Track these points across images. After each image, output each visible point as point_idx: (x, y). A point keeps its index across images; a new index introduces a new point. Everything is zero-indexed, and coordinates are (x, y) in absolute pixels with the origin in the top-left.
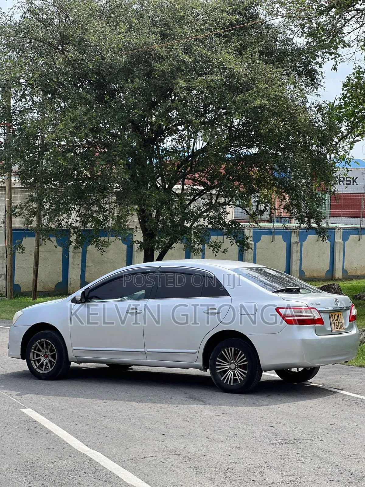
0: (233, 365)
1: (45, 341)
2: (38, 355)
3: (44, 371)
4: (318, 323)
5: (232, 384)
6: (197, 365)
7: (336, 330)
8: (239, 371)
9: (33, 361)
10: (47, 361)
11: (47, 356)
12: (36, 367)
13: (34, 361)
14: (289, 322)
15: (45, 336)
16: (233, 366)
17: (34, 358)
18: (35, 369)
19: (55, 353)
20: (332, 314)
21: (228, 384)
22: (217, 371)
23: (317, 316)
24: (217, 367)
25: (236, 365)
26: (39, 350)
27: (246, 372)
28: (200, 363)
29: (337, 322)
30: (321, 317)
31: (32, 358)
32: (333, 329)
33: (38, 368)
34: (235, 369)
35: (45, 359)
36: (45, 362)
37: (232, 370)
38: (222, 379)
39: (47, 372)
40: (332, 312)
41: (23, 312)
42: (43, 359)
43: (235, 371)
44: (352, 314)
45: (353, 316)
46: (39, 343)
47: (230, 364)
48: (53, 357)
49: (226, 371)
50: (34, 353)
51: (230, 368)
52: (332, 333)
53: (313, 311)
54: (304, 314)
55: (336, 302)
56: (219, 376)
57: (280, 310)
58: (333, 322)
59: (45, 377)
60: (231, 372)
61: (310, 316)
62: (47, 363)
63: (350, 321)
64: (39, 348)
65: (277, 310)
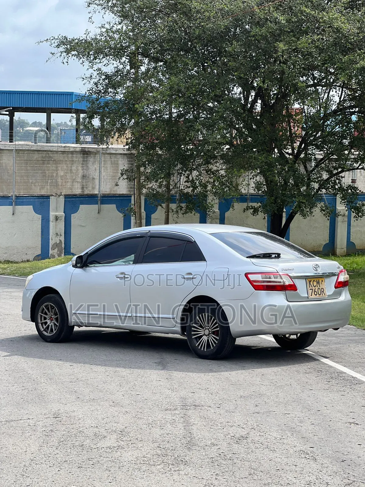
0: (207, 330)
1: (50, 305)
2: (45, 319)
3: (50, 333)
4: (289, 289)
5: (205, 350)
6: (176, 330)
7: (314, 296)
8: (212, 337)
9: (40, 324)
10: (52, 324)
11: (52, 319)
12: (43, 330)
13: (42, 324)
14: (257, 288)
15: (49, 300)
16: (207, 332)
17: (41, 321)
18: (42, 332)
19: (58, 317)
20: (310, 280)
21: (202, 350)
22: (193, 337)
23: (288, 282)
24: (193, 333)
25: (209, 331)
26: (46, 314)
27: (218, 338)
28: (178, 328)
29: (317, 288)
30: (293, 283)
31: (40, 321)
32: (310, 295)
33: (45, 330)
34: (208, 335)
35: (51, 322)
36: (50, 325)
37: (207, 336)
38: (197, 345)
39: (51, 334)
40: (309, 278)
41: (33, 276)
42: (49, 322)
43: (208, 337)
44: (339, 280)
45: (340, 282)
46: (46, 306)
47: (205, 330)
48: (57, 320)
49: (201, 337)
50: (41, 316)
51: (204, 334)
52: (307, 299)
53: (282, 277)
54: (273, 280)
55: (316, 267)
56: (195, 341)
57: (249, 276)
58: (311, 288)
59: (50, 340)
60: (205, 338)
61: (279, 282)
62: (52, 326)
63: (336, 288)
64: (45, 311)
65: (246, 275)
